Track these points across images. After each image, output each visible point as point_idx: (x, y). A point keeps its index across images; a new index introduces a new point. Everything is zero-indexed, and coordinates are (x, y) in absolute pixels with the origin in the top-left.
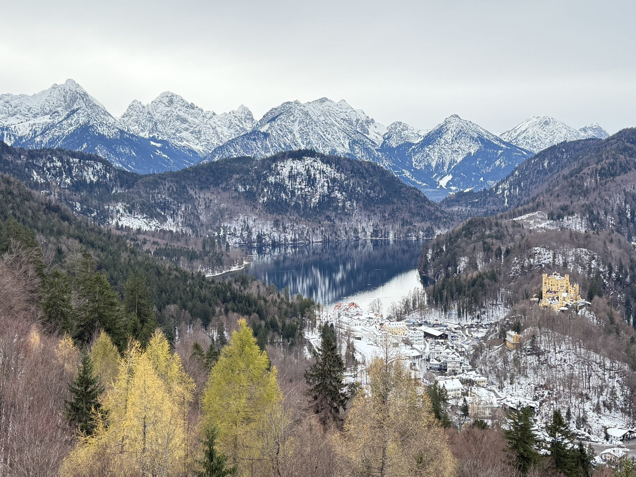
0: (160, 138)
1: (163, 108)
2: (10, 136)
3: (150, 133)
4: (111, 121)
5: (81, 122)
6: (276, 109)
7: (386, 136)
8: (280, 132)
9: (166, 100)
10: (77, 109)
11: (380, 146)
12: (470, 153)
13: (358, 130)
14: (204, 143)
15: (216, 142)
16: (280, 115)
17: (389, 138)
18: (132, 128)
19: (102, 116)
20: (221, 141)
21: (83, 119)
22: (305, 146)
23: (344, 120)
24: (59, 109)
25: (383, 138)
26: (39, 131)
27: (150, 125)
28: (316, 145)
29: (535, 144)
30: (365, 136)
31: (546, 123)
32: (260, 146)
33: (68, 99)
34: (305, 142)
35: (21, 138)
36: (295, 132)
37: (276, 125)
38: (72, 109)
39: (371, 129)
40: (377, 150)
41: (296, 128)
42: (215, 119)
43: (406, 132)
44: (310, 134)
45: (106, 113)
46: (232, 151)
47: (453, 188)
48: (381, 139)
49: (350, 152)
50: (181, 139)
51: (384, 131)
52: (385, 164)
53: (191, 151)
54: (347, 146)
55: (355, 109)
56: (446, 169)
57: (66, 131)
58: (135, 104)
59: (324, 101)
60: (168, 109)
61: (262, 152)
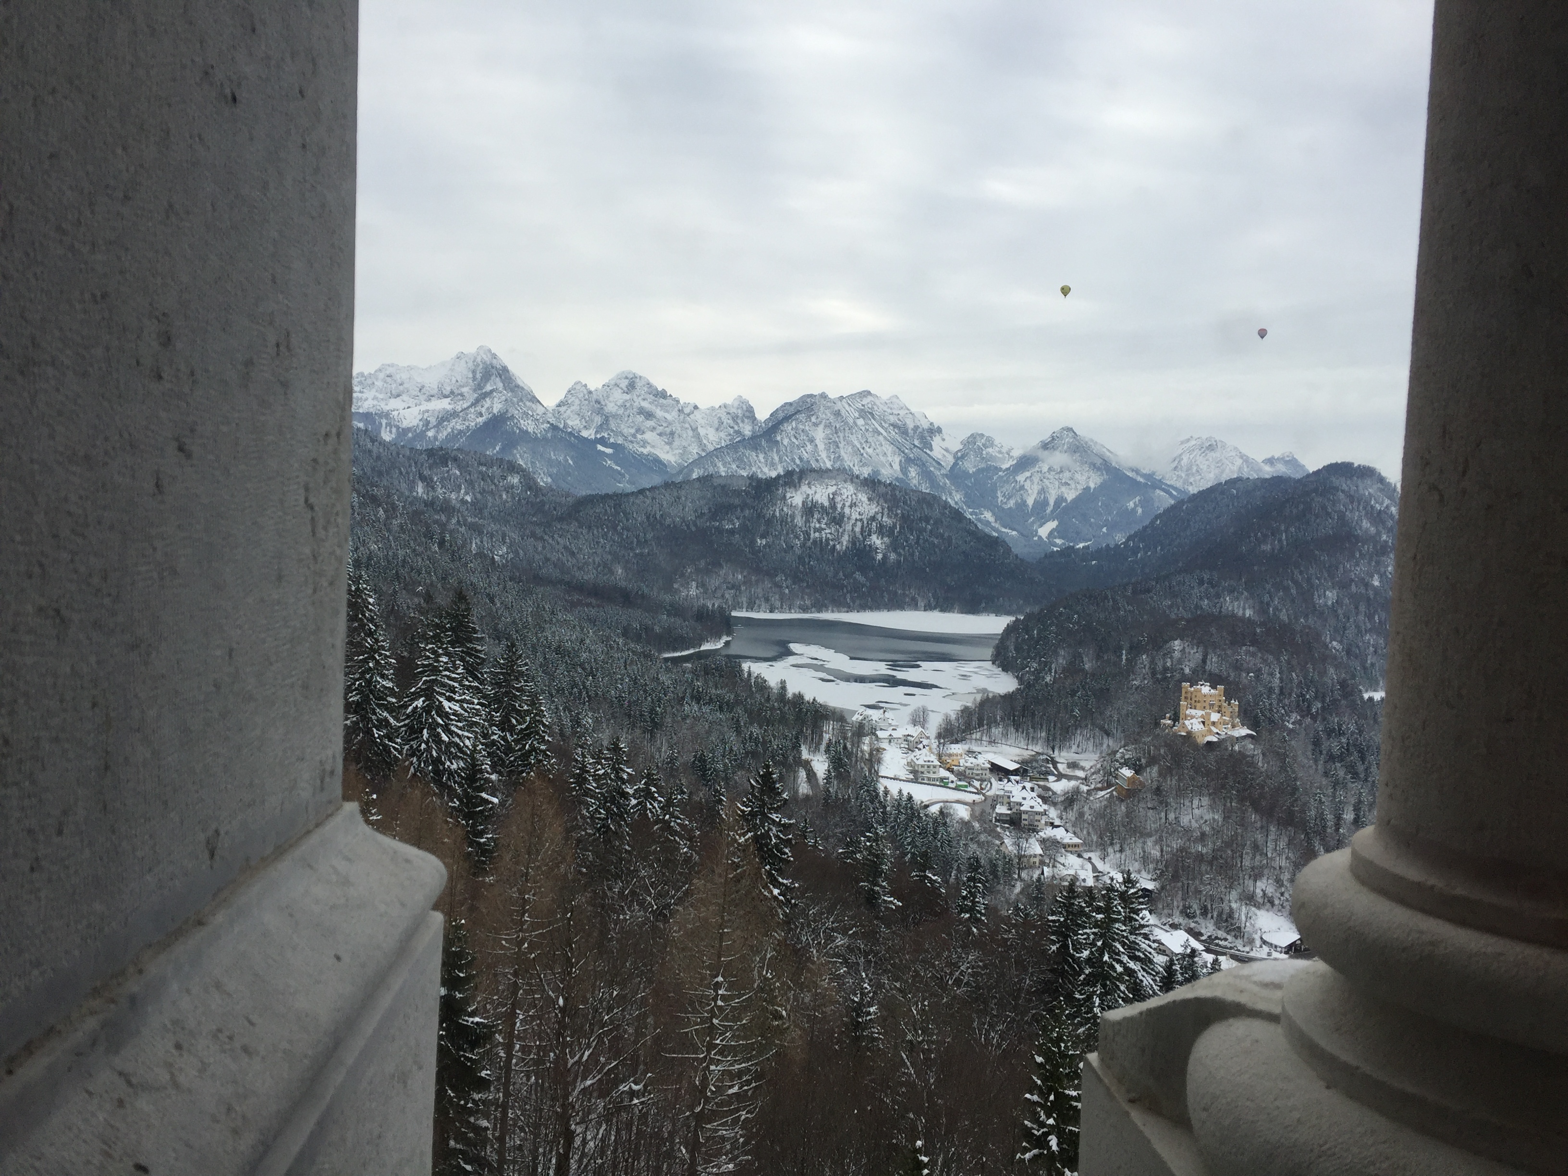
0: (612, 440)
1: (618, 396)
2: (391, 428)
3: (596, 432)
4: (540, 410)
5: (495, 411)
6: (791, 404)
7: (959, 454)
8: (794, 440)
9: (624, 384)
10: (492, 391)
11: (948, 469)
12: (1088, 488)
13: (916, 443)
14: (677, 452)
15: (695, 450)
16: (796, 413)
17: (963, 457)
18: (570, 423)
19: (528, 404)
20: (703, 450)
21: (500, 406)
22: (832, 463)
23: (894, 426)
24: (465, 390)
25: (954, 457)
26: (433, 421)
27: (598, 420)
28: (848, 463)
29: (1192, 480)
30: (926, 453)
31: (1211, 448)
32: (763, 460)
33: (479, 376)
34: (832, 457)
35: (406, 430)
36: (817, 442)
37: (790, 428)
38: (484, 391)
39: (936, 442)
40: (943, 475)
41: (820, 434)
42: (697, 415)
43: (990, 450)
44: (841, 445)
45: (535, 400)
46: (720, 464)
47: (1059, 541)
48: (951, 460)
49: (901, 476)
50: (645, 443)
51: (955, 446)
52: (955, 498)
53: (657, 461)
54: (896, 467)
55: (913, 410)
56: (1049, 510)
57: (473, 424)
58: (578, 387)
59: (865, 396)
60: (627, 397)
61: (766, 470)
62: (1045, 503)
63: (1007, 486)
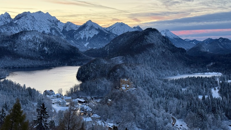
6: (20, 14)
7: (64, 27)
8: (22, 23)
11: (62, 30)
12: (95, 35)
13: (54, 24)
16: (22, 17)
22: (32, 29)
23: (48, 20)
28: (37, 29)
29: (118, 32)
30: (56, 27)
31: (122, 25)
32: (14, 29)
37: (20, 20)
39: (59, 24)
41: (29, 22)
43: (72, 26)
44: (35, 25)
47: (90, 47)
54: (49, 30)
55: (52, 16)
59: (40, 12)
61: (15, 31)
62: (86, 38)
63: (76, 34)
